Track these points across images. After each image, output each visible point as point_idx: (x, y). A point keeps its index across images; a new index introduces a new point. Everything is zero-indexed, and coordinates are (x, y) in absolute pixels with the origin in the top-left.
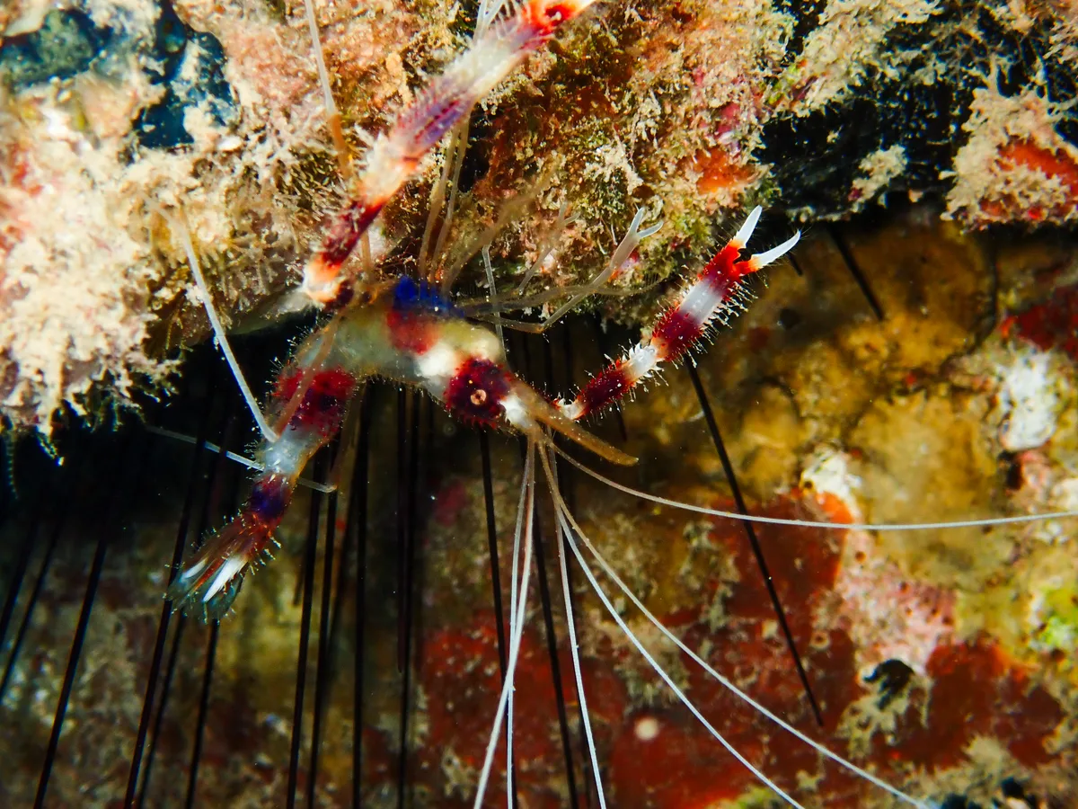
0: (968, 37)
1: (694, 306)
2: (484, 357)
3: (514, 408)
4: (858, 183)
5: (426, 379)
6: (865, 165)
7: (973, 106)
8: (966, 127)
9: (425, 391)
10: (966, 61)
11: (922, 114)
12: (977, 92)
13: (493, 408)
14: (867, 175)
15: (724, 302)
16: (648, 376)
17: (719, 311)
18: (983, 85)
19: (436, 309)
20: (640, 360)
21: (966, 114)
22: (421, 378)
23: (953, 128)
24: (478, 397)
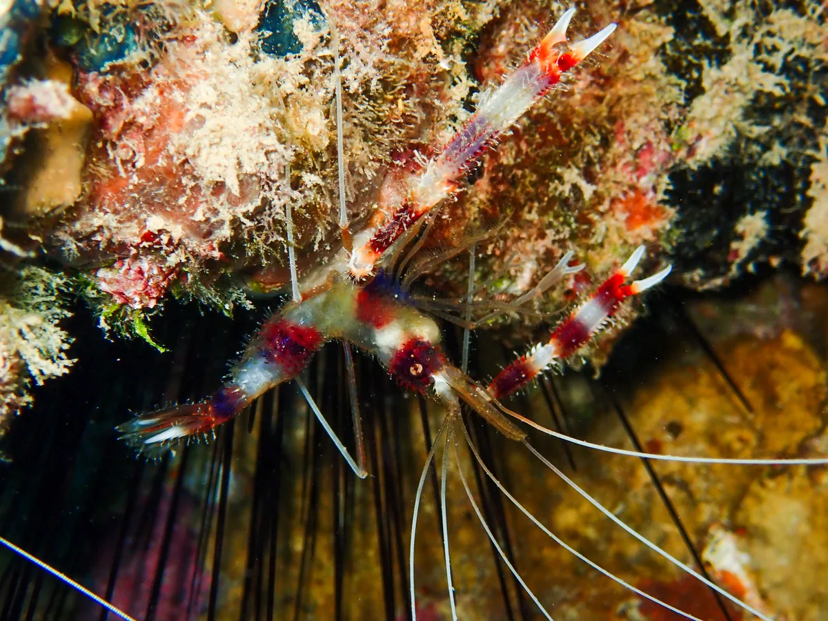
0: (800, 125)
1: (586, 317)
2: (425, 340)
3: (441, 382)
4: (735, 245)
5: (378, 347)
6: (740, 228)
7: (813, 178)
8: (810, 193)
9: (376, 357)
10: (802, 143)
11: (774, 189)
12: (814, 166)
13: (425, 379)
14: (740, 237)
15: (609, 316)
16: (547, 368)
17: (605, 323)
18: (818, 161)
19: (396, 296)
20: (540, 356)
21: (808, 185)
22: (376, 346)
23: (798, 198)
24: (416, 369)
